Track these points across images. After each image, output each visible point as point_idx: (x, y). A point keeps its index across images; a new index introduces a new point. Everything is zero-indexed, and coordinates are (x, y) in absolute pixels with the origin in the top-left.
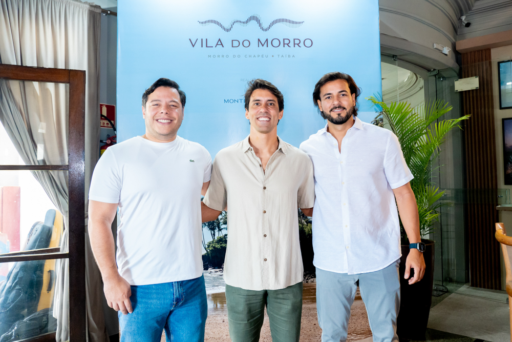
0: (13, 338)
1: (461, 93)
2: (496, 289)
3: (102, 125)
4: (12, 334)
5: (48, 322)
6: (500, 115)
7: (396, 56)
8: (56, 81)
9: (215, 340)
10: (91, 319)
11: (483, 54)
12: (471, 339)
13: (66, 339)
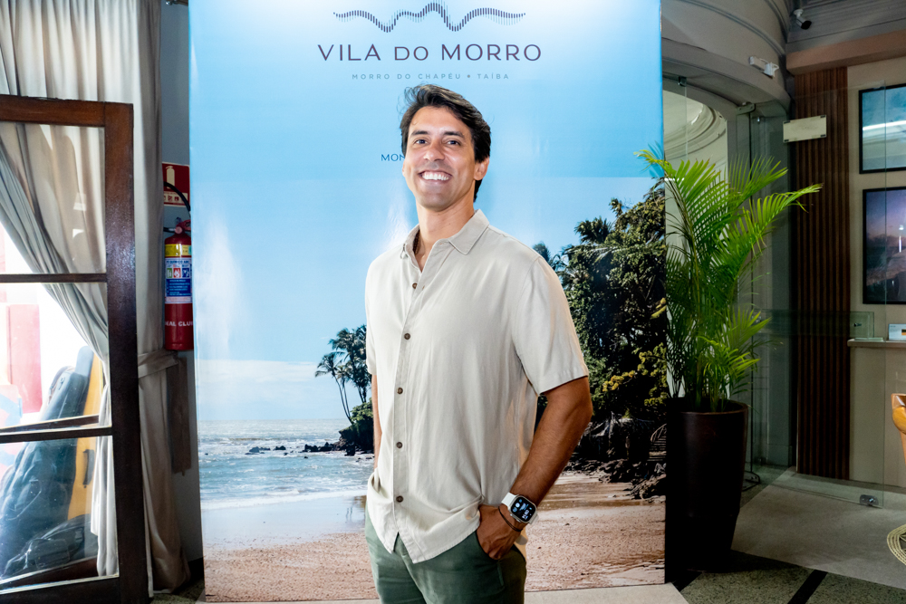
0: (26, 566)
1: (793, 146)
2: (840, 477)
3: (167, 201)
4: (24, 560)
5: (84, 540)
6: (858, 182)
7: (685, 78)
8: (83, 124)
10: (156, 535)
11: (834, 76)
12: (805, 571)
13: (114, 572)
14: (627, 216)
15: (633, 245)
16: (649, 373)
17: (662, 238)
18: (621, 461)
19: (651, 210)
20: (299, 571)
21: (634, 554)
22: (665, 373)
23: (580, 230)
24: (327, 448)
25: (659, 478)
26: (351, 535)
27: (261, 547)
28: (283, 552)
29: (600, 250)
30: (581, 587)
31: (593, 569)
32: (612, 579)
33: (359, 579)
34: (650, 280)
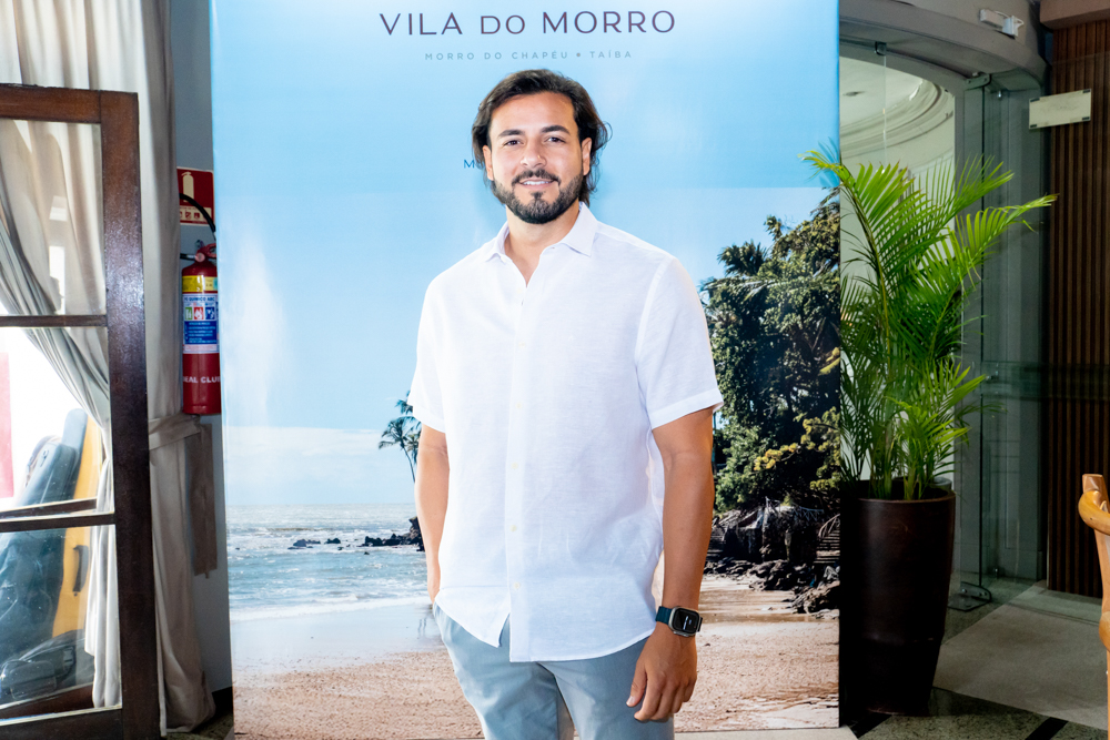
1: (1047, 130)
3: (184, 218)
5: (75, 662)
7: (884, 44)
8: (71, 119)
9: (445, 705)
10: (171, 656)
12: (1037, 717)
13: (116, 701)
14: (787, 240)
15: (796, 277)
16: (816, 447)
17: (835, 268)
18: (778, 563)
19: (820, 231)
20: (356, 701)
21: (797, 686)
22: (840, 446)
23: (725, 258)
24: (394, 541)
25: (830, 586)
26: (424, 654)
27: (307, 670)
28: (336, 677)
29: (752, 284)
30: (726, 728)
31: (742, 705)
32: (768, 720)
33: (434, 713)
34: (818, 324)
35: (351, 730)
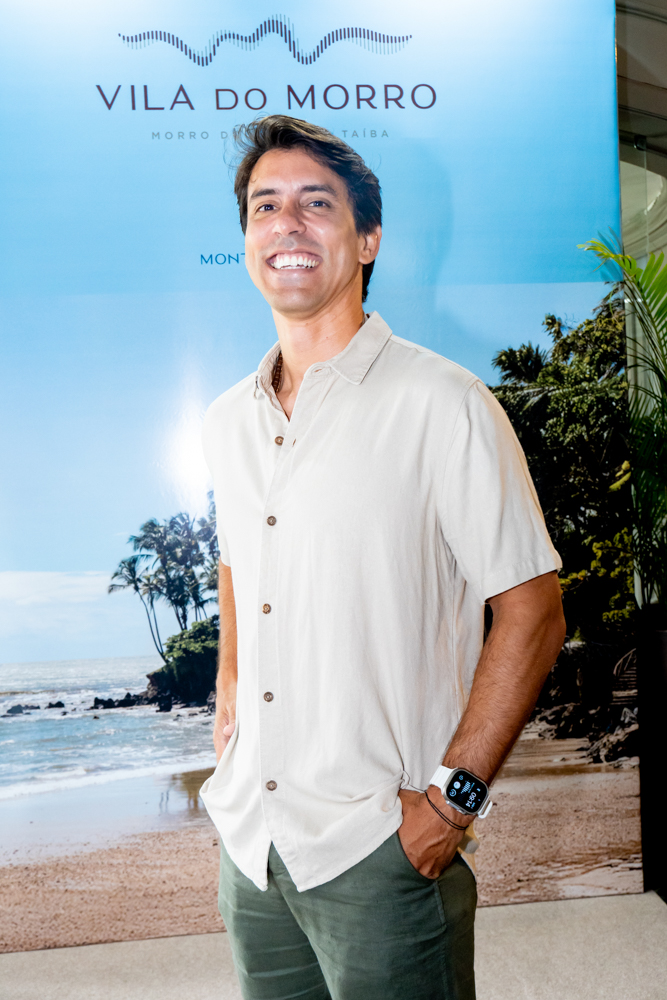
7: (644, 137)
9: (193, 894)
14: (569, 341)
15: (579, 383)
16: (607, 574)
17: (622, 371)
18: (570, 706)
19: (604, 331)
20: (86, 896)
21: (595, 847)
22: (632, 574)
23: (500, 362)
24: (129, 701)
25: (628, 730)
26: (167, 834)
27: (25, 862)
28: (61, 868)
29: (532, 393)
30: (518, 900)
31: (535, 872)
32: (564, 888)
33: (181, 904)
34: (605, 435)
35: (81, 932)
